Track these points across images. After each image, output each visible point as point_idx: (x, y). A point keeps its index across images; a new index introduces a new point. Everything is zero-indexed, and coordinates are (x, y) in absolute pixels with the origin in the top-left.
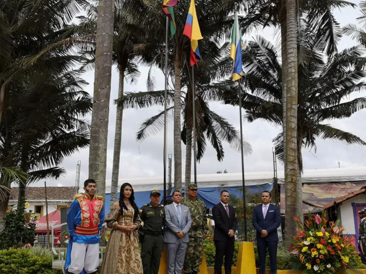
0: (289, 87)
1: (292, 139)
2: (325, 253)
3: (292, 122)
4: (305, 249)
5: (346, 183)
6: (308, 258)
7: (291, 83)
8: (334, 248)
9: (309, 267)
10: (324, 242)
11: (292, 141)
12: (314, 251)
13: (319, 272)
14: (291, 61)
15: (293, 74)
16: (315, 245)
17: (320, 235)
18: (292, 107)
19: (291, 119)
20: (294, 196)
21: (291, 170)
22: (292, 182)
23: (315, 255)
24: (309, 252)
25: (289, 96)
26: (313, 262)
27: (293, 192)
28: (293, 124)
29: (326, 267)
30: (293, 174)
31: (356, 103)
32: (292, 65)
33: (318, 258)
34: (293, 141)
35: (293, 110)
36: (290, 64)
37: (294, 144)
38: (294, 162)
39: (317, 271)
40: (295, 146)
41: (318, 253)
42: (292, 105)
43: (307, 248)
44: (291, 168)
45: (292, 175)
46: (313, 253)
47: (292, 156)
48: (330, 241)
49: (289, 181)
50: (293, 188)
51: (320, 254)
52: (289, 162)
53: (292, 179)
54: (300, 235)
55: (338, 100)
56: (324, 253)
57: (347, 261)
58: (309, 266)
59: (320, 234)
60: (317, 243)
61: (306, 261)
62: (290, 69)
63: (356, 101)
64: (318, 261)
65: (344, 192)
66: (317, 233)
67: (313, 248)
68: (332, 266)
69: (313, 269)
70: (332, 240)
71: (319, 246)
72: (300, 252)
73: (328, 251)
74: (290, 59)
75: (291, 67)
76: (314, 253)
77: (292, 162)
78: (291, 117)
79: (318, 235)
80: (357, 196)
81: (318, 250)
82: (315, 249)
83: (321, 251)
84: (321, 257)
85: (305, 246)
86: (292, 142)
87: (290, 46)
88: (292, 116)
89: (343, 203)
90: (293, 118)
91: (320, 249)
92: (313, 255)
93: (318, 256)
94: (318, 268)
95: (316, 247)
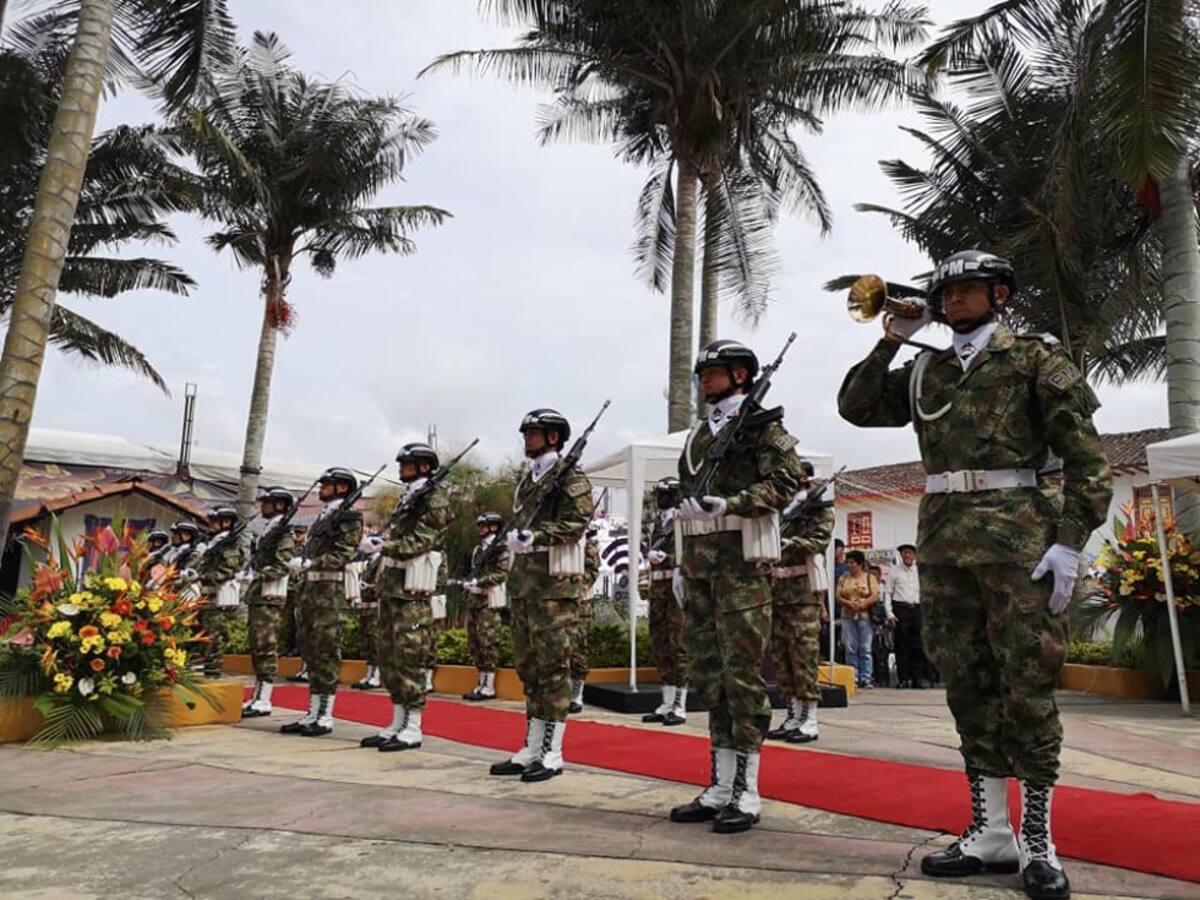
0: (64, 130)
1: (44, 290)
2: (125, 640)
3: (54, 240)
4: (59, 629)
5: (47, 466)
6: (67, 656)
7: (76, 123)
8: (153, 626)
9: (64, 683)
10: (124, 607)
11: (40, 295)
12: (89, 633)
13: (95, 697)
14: (86, 56)
15: (86, 98)
16: (95, 616)
17: (118, 587)
18: (64, 195)
19: (53, 230)
20: (11, 466)
21: (20, 383)
22: (14, 421)
23: (94, 647)
24: (73, 638)
25: (59, 159)
26: (81, 667)
27: (11, 451)
28: (55, 246)
29: (119, 681)
30: (22, 396)
31: (138, 269)
32: (88, 72)
33: (103, 655)
34: (46, 299)
35: (65, 205)
36: (81, 66)
37: (45, 306)
38: (32, 362)
39: (89, 695)
40: (46, 315)
41: (103, 640)
42: (65, 187)
43: (67, 624)
44: (20, 379)
45: (19, 399)
46: (84, 642)
47: (33, 342)
48: (140, 605)
49: (5, 415)
50: (14, 440)
51: (108, 643)
52: (19, 358)
53: (17, 413)
54: (45, 584)
55: (85, 247)
56: (120, 641)
57: (181, 663)
58: (64, 681)
59: (116, 583)
60: (104, 610)
61: (58, 665)
62: (78, 81)
63: (138, 264)
64: (98, 665)
65: (37, 488)
66: (107, 580)
67: (87, 623)
68: (138, 679)
69: (78, 691)
70: (147, 603)
71: (109, 619)
72: (40, 637)
73: (136, 636)
74: (85, 51)
75: (82, 76)
76: (91, 642)
77: (29, 360)
78: (54, 224)
79: (112, 588)
80: (106, 500)
81: (104, 631)
82: (96, 629)
83: (110, 636)
84: (114, 652)
85: (60, 617)
86: (43, 300)
87: (92, 12)
88: (57, 222)
89: (66, 511)
90: (59, 227)
91: (108, 630)
92: (88, 646)
93: (100, 651)
94: (92, 687)
95: (97, 623)
